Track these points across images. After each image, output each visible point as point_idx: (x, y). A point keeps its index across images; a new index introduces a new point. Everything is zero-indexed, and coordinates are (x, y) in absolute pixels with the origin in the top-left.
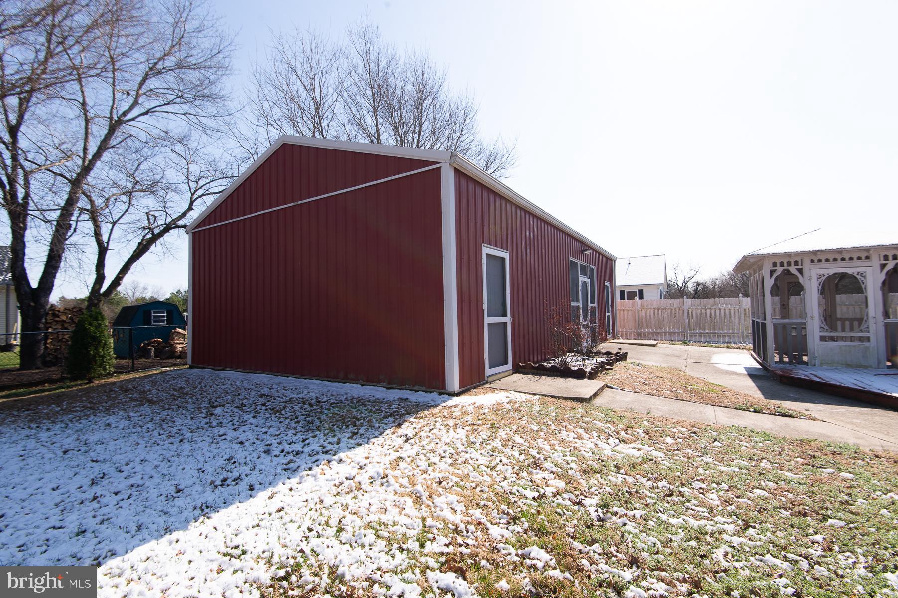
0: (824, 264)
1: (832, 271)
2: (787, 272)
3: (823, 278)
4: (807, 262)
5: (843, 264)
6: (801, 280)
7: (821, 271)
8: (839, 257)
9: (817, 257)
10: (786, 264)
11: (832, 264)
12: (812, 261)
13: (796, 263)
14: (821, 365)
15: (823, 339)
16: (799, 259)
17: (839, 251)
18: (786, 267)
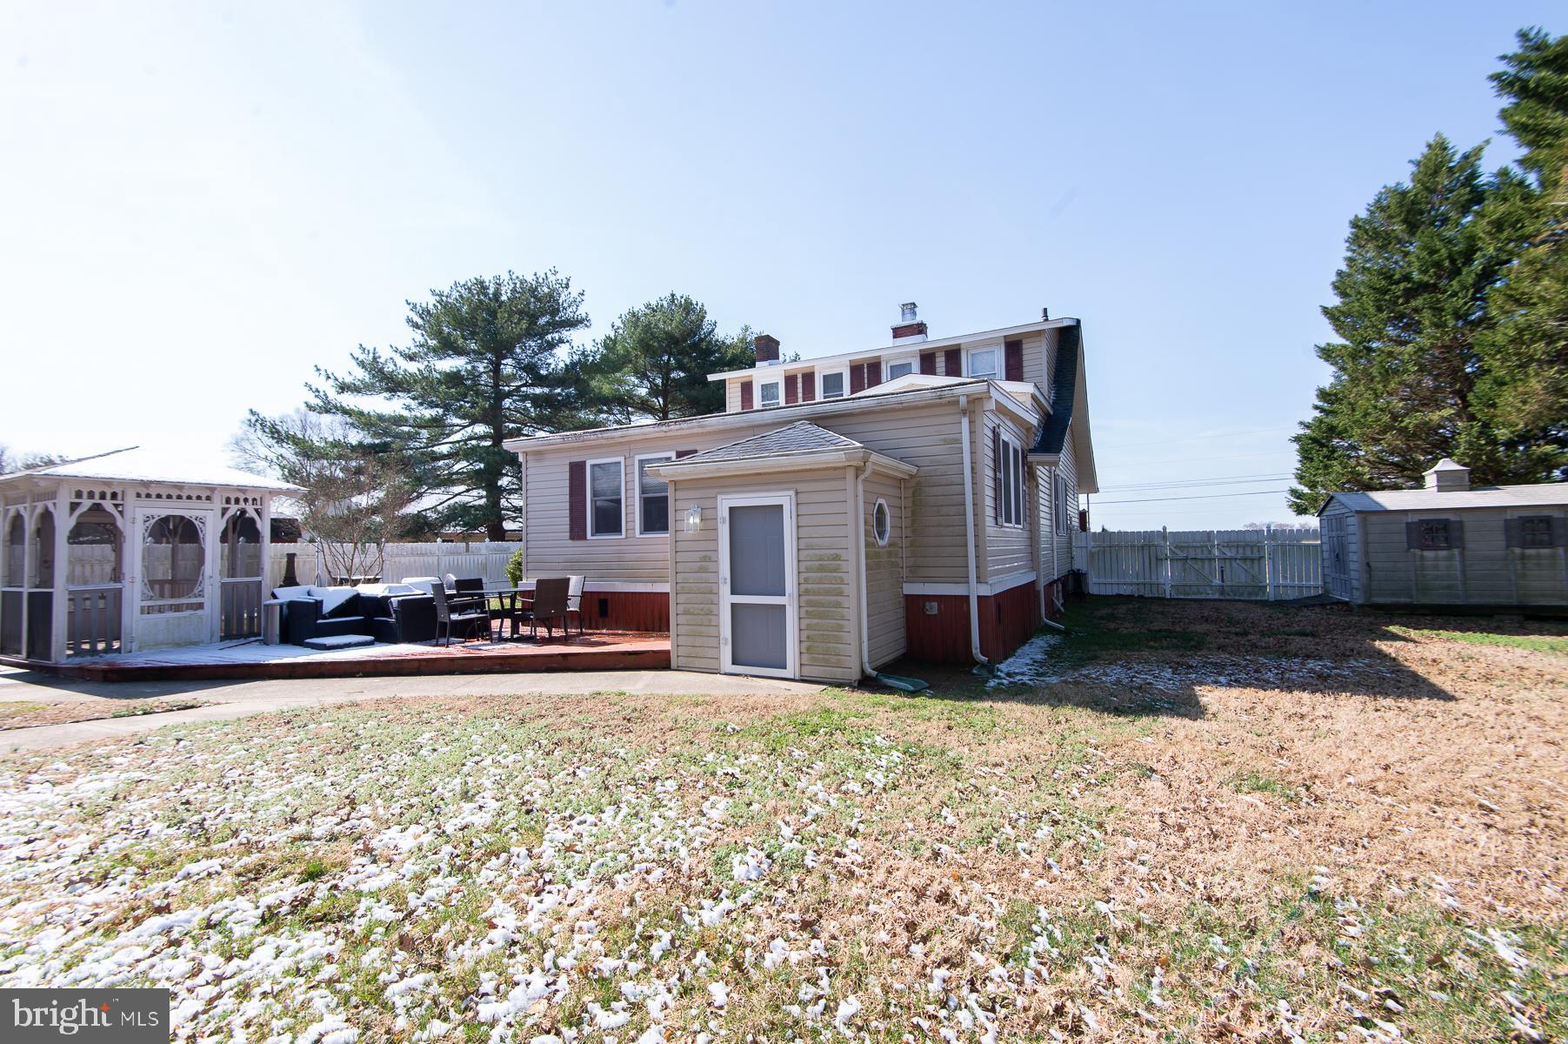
0: (154, 501)
1: (164, 513)
2: (97, 508)
3: (153, 521)
4: (130, 496)
5: (180, 503)
6: (120, 522)
7: (149, 512)
8: (175, 493)
9: (148, 490)
10: (97, 496)
11: (164, 502)
12: (139, 495)
13: (114, 496)
14: (140, 649)
15: (148, 610)
16: (119, 491)
17: (179, 486)
18: (97, 500)
